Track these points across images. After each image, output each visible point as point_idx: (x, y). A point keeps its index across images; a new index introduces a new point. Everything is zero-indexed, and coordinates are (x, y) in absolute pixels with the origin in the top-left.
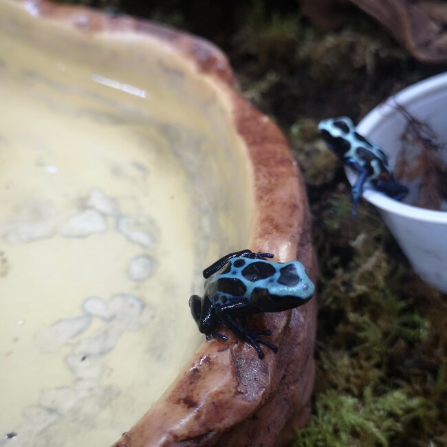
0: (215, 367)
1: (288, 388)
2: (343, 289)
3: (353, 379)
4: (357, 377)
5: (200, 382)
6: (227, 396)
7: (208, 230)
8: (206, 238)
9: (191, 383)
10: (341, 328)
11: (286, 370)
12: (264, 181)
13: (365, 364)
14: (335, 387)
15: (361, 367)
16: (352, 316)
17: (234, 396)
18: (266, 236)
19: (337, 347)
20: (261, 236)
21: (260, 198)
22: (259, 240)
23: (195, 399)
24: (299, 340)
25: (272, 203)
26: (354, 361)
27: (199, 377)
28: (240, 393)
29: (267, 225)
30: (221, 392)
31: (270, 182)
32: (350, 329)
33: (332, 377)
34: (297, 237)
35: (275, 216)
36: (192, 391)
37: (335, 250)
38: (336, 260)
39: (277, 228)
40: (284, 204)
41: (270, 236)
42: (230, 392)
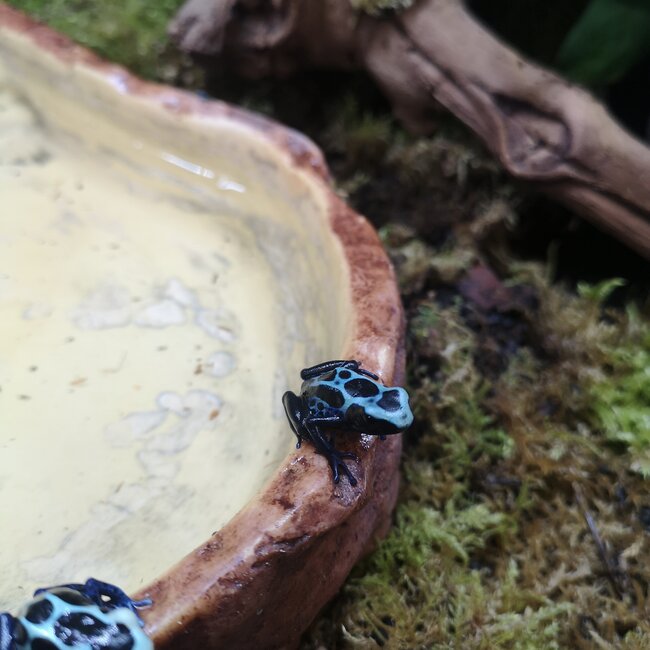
0: (311, 469)
1: (378, 496)
2: (430, 399)
3: (435, 492)
4: (440, 490)
5: (296, 483)
6: (324, 499)
7: (292, 329)
8: (290, 337)
9: (286, 484)
10: (426, 439)
11: (378, 477)
12: (360, 283)
13: (449, 477)
14: (417, 498)
15: (444, 480)
16: (439, 427)
17: (331, 500)
18: (365, 339)
19: (420, 458)
20: (360, 338)
21: (357, 300)
22: (357, 342)
23: (292, 501)
24: (392, 447)
25: (370, 306)
26: (438, 474)
27: (295, 478)
28: (336, 496)
29: (365, 327)
30: (319, 495)
31: (366, 285)
32: (435, 440)
33: (414, 489)
34: (396, 341)
35: (373, 318)
36: (288, 492)
37: (423, 360)
38: (423, 369)
39: (375, 330)
40: (382, 308)
41: (369, 339)
42: (327, 495)
